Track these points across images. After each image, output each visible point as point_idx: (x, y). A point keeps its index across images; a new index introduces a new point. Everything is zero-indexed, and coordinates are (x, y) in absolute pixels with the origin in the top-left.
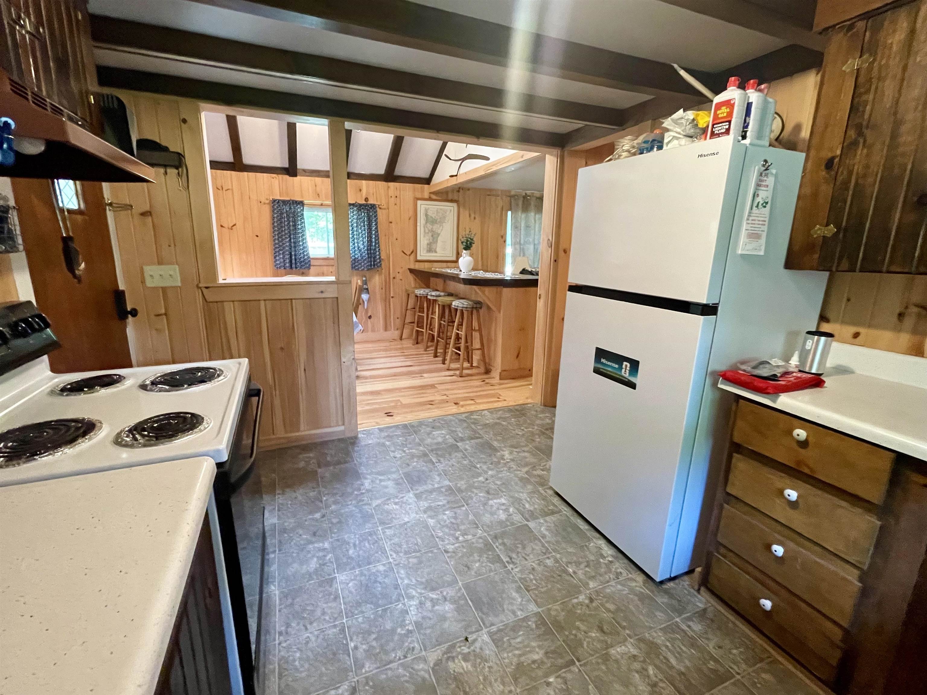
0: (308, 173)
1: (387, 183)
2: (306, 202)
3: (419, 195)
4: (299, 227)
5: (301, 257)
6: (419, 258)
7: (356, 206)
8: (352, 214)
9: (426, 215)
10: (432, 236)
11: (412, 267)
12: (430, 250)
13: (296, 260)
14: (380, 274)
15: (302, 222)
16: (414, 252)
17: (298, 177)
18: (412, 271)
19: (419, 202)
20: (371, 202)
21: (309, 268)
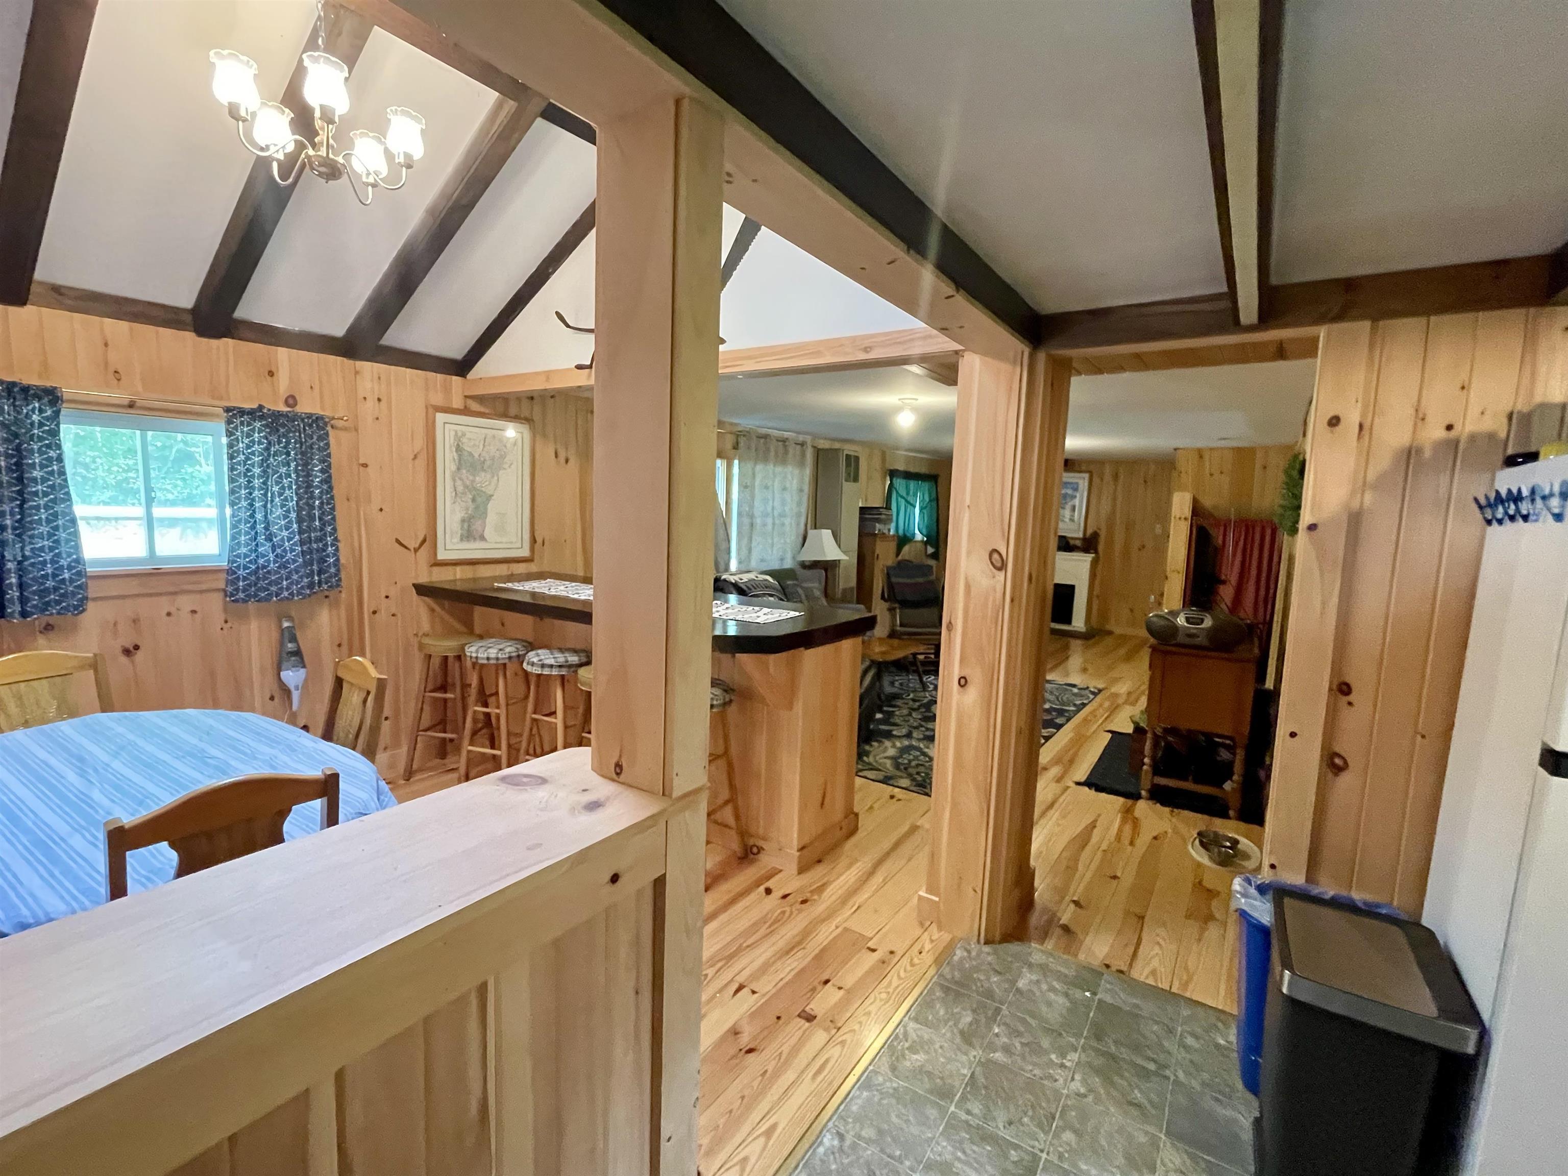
0: (76, 298)
1: (351, 362)
2: (67, 392)
3: (438, 399)
4: (36, 474)
5: (45, 577)
6: (442, 555)
7: (262, 418)
8: (246, 441)
9: (459, 449)
10: (474, 500)
11: (423, 579)
12: (470, 534)
13: (21, 586)
14: (335, 605)
15: (50, 459)
16: (429, 540)
17: (29, 309)
18: (422, 590)
19: (440, 417)
20: (305, 407)
21: (80, 608)
